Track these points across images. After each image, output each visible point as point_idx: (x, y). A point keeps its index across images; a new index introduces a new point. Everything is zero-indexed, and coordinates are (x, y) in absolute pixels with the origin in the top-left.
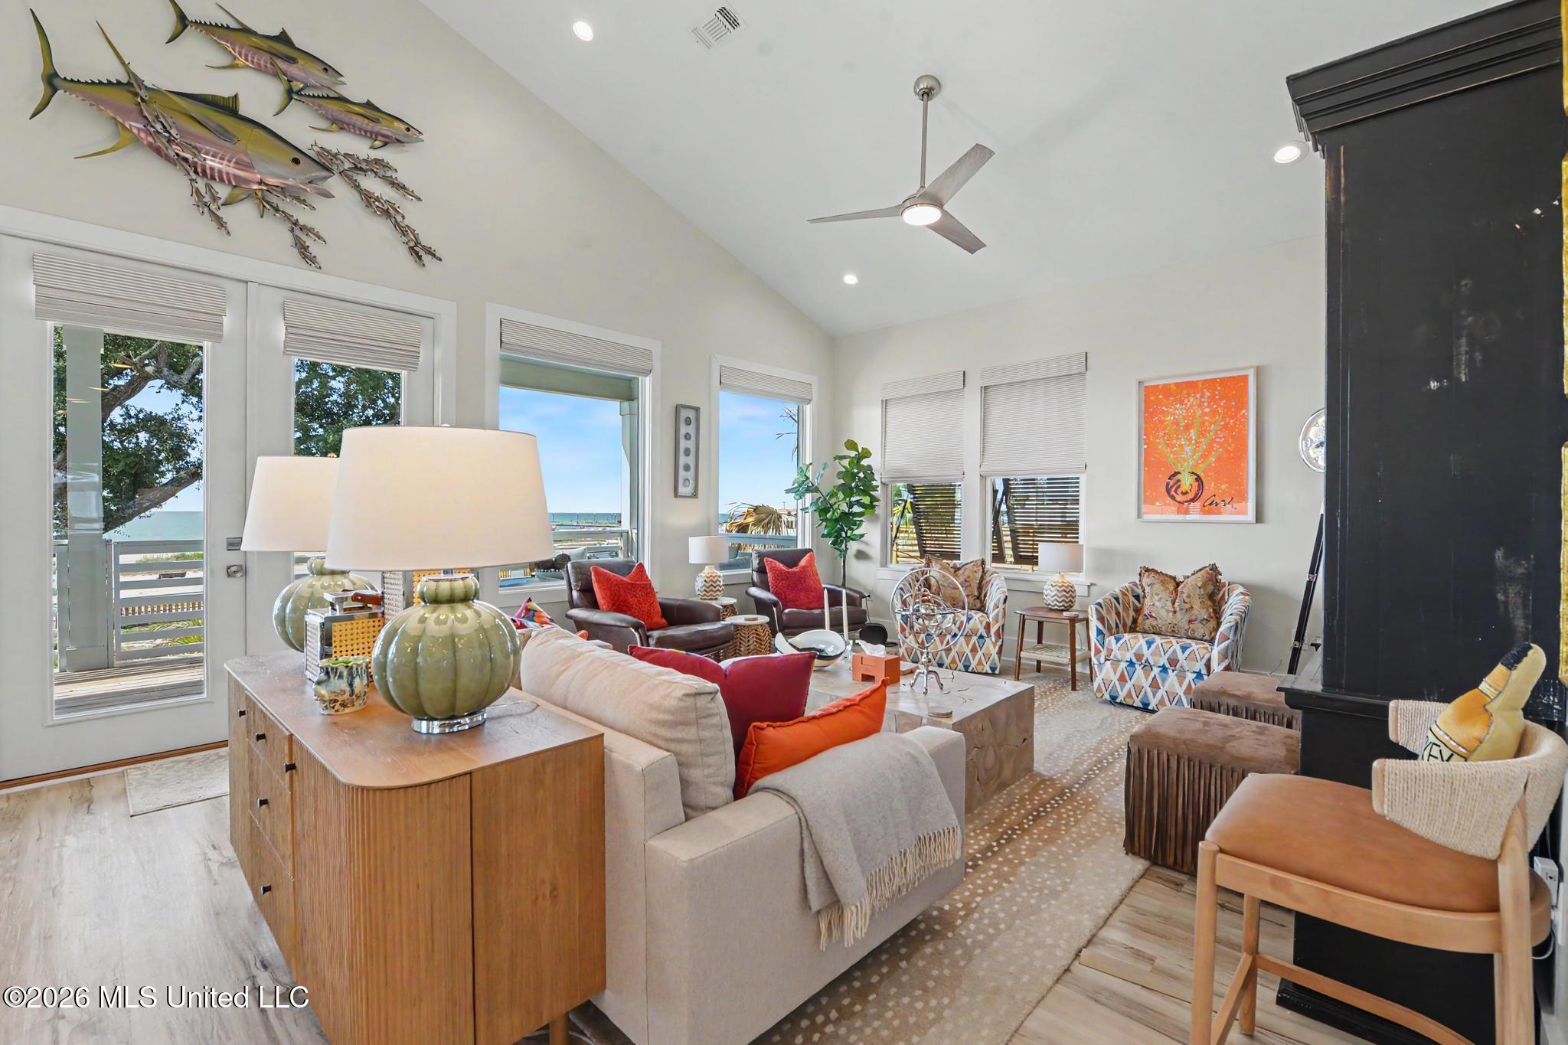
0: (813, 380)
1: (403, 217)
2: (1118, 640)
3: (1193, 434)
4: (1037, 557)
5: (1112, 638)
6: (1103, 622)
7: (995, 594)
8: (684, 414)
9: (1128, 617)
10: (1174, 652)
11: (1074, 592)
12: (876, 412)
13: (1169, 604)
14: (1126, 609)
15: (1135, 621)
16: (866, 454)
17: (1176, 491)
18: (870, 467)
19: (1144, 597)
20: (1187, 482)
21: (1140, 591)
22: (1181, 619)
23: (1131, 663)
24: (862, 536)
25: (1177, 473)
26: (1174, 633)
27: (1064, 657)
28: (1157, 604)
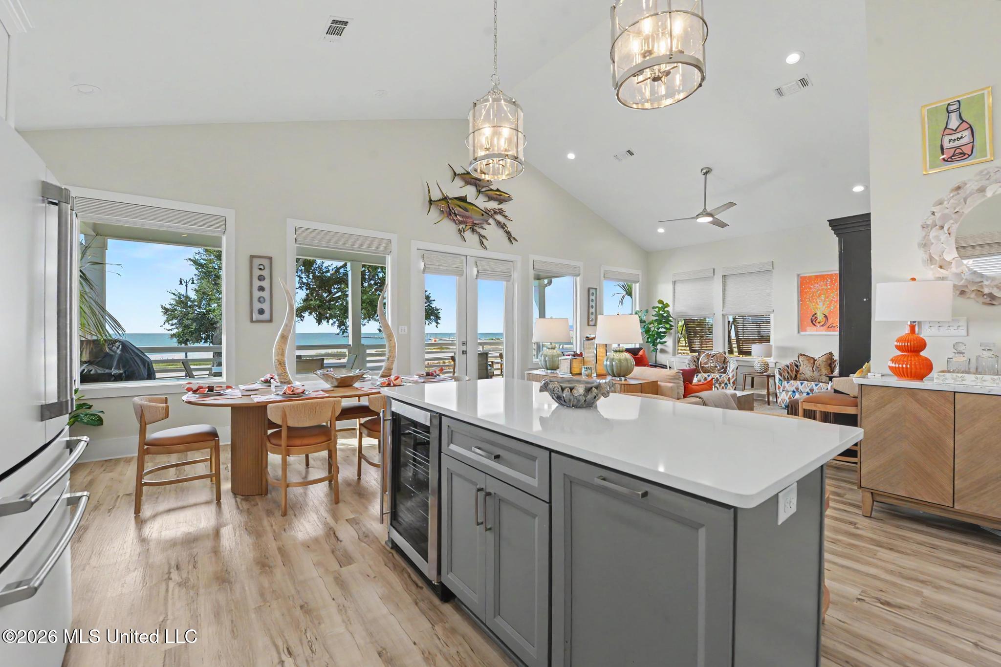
0: (639, 272)
1: (507, 228)
2: (788, 383)
3: (823, 297)
4: (751, 352)
5: (786, 382)
6: (781, 376)
7: (731, 366)
8: (591, 291)
9: (793, 374)
10: (812, 386)
11: (768, 365)
12: (671, 286)
13: (811, 368)
14: (791, 371)
15: (796, 376)
16: (667, 305)
17: (815, 321)
18: (668, 311)
19: (800, 366)
20: (820, 317)
21: (798, 364)
22: (816, 374)
23: (794, 392)
24: (665, 342)
25: (815, 314)
26: (813, 380)
27: (765, 392)
28: (806, 369)
